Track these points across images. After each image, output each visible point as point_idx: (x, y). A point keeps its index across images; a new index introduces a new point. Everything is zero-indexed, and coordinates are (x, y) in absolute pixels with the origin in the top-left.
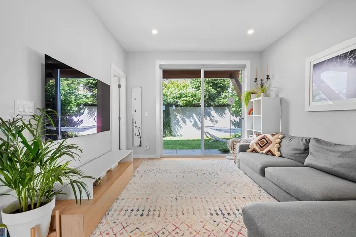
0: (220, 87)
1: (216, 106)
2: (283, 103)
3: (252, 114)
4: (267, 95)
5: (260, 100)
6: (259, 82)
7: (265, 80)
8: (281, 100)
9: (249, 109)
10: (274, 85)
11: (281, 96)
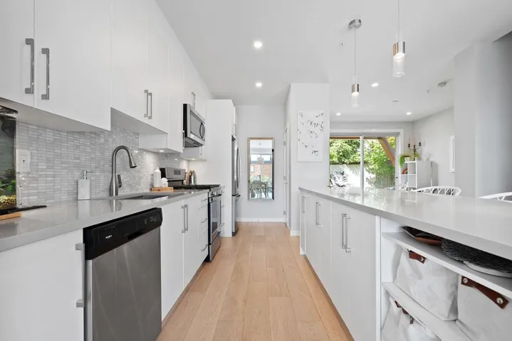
0: (355, 143)
1: (351, 164)
2: (433, 165)
3: (407, 173)
4: (420, 159)
5: (415, 163)
6: (412, 147)
7: (417, 147)
8: (432, 163)
9: (403, 169)
10: (425, 151)
11: (431, 160)
